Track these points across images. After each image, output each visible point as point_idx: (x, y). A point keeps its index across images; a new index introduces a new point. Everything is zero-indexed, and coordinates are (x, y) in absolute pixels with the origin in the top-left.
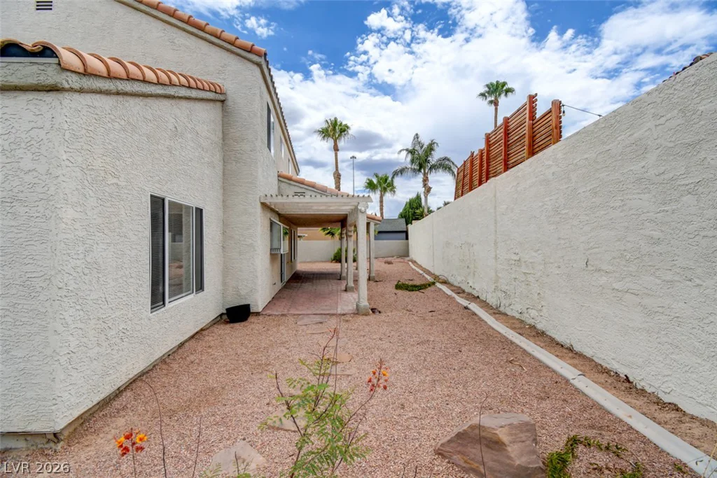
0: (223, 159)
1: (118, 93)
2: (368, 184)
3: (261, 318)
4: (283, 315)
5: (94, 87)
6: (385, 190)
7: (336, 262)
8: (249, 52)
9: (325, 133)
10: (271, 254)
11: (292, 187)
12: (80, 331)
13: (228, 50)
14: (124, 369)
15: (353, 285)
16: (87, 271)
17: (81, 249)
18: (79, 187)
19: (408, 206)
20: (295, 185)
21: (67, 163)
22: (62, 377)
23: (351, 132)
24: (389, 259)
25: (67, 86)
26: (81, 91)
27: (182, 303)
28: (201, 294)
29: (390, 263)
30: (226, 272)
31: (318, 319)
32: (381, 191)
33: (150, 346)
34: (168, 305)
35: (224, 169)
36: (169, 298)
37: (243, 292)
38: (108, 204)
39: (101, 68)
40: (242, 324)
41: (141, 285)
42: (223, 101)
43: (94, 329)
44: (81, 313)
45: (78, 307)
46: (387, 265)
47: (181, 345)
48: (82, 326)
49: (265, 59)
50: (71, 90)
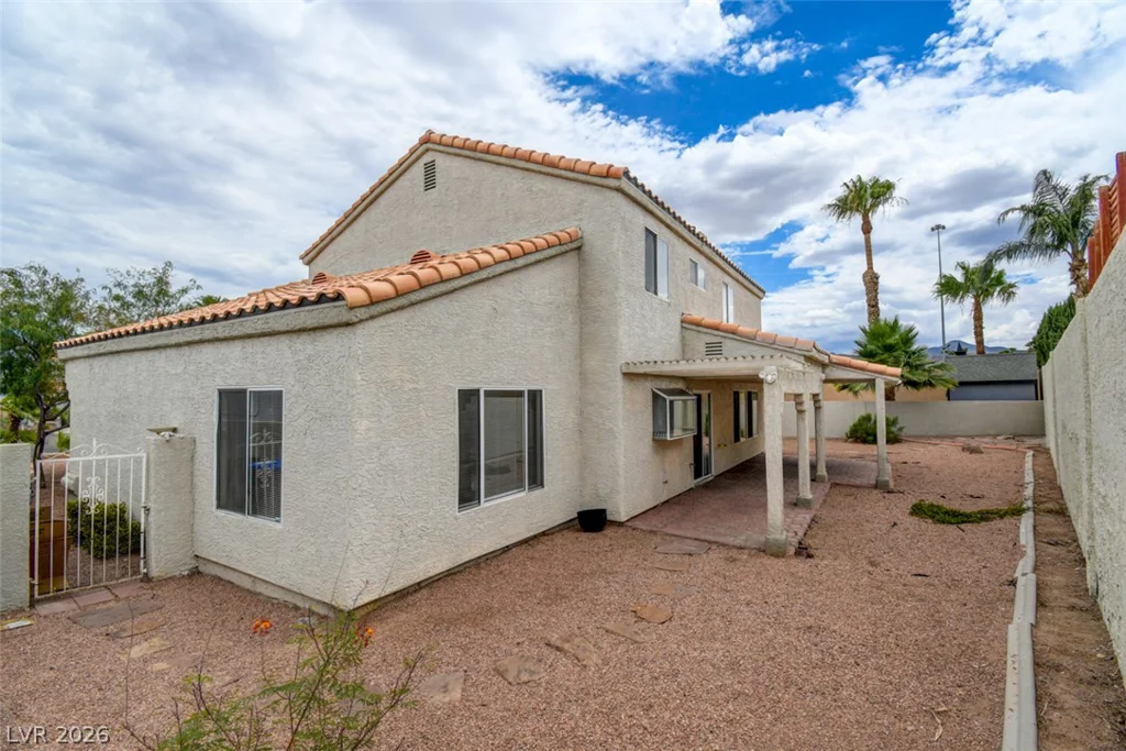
0: (580, 320)
1: (412, 304)
2: (941, 284)
3: (621, 530)
4: (651, 532)
5: (384, 309)
6: (987, 293)
7: (856, 441)
8: (605, 177)
9: (843, 207)
10: (654, 440)
11: (703, 336)
12: (373, 527)
13: (583, 182)
14: (422, 566)
15: (810, 496)
16: (381, 473)
17: (376, 454)
18: (374, 400)
19: (1046, 324)
20: (706, 333)
21: (362, 383)
22: (355, 564)
23: (896, 193)
24: (974, 443)
25: (356, 320)
26: (372, 318)
27: (509, 502)
28: (538, 492)
29: (973, 451)
30: (584, 462)
31: (691, 546)
32: (977, 297)
33: (457, 546)
34: (484, 504)
35: (581, 332)
36: (486, 497)
37: (602, 493)
38: (406, 409)
39: (385, 288)
40: (594, 535)
41: (446, 484)
42: (579, 248)
43: (389, 525)
44: (375, 510)
45: (372, 505)
46: (966, 455)
47: (507, 549)
48: (376, 522)
49: (629, 178)
50: (361, 321)
